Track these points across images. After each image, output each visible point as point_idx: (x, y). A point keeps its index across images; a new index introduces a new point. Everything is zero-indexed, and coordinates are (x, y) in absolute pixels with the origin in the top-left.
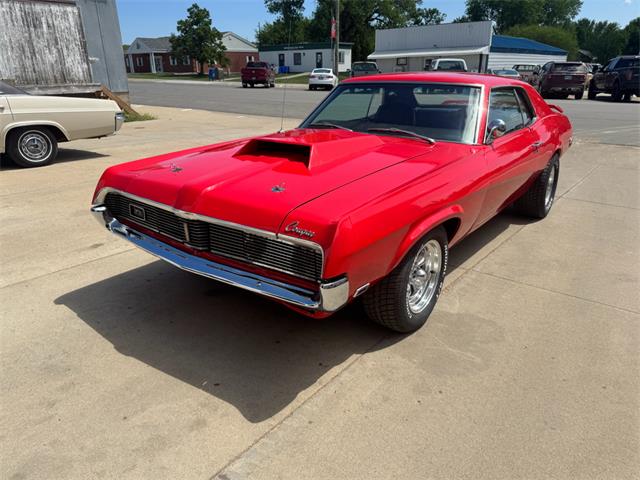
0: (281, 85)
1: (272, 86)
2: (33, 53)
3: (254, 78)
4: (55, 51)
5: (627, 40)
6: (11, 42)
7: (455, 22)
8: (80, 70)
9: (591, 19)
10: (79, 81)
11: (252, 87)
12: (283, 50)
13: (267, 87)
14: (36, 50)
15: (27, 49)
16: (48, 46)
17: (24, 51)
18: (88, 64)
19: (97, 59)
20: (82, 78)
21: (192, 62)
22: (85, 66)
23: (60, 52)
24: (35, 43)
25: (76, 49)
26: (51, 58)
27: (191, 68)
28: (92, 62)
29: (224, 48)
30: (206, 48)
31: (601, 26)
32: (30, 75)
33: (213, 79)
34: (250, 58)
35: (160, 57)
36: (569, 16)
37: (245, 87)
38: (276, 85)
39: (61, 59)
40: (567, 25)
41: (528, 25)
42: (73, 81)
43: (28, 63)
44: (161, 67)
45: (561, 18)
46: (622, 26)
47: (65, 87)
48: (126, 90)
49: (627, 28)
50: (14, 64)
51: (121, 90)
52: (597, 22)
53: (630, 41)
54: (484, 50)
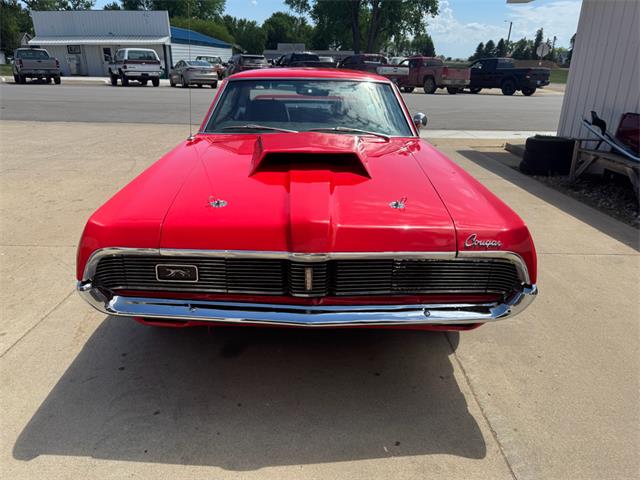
5: (266, 36)
7: (106, 8)
9: (233, 16)
31: (242, 23)
36: (217, 12)
40: (217, 18)
41: (187, 17)
45: (210, 13)
46: (260, 24)
49: (264, 26)
52: (238, 19)
53: (269, 37)
54: (166, 40)
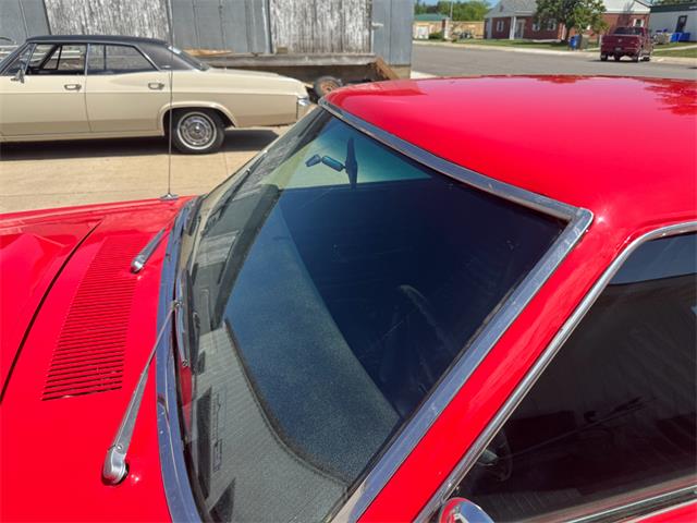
0: (661, 59)
1: (646, 60)
2: (315, 19)
3: (618, 49)
4: (336, 15)
6: (295, 7)
8: (360, 38)
10: (357, 50)
11: (617, 60)
12: (688, 9)
13: (636, 61)
14: (319, 14)
15: (309, 14)
16: (331, 11)
17: (306, 16)
18: (370, 31)
19: (382, 25)
20: (360, 48)
21: (558, 28)
22: (367, 33)
23: (342, 17)
24: (318, 8)
25: (360, 14)
26: (331, 24)
27: (554, 35)
28: (375, 28)
29: (603, 9)
30: (579, 9)
32: (309, 42)
33: (572, 48)
34: (639, 21)
35: (523, 21)
37: (604, 60)
38: (653, 59)
39: (342, 26)
42: (350, 50)
43: (308, 29)
44: (522, 32)
47: (336, 57)
48: (407, 63)
50: (294, 31)
51: (402, 63)
